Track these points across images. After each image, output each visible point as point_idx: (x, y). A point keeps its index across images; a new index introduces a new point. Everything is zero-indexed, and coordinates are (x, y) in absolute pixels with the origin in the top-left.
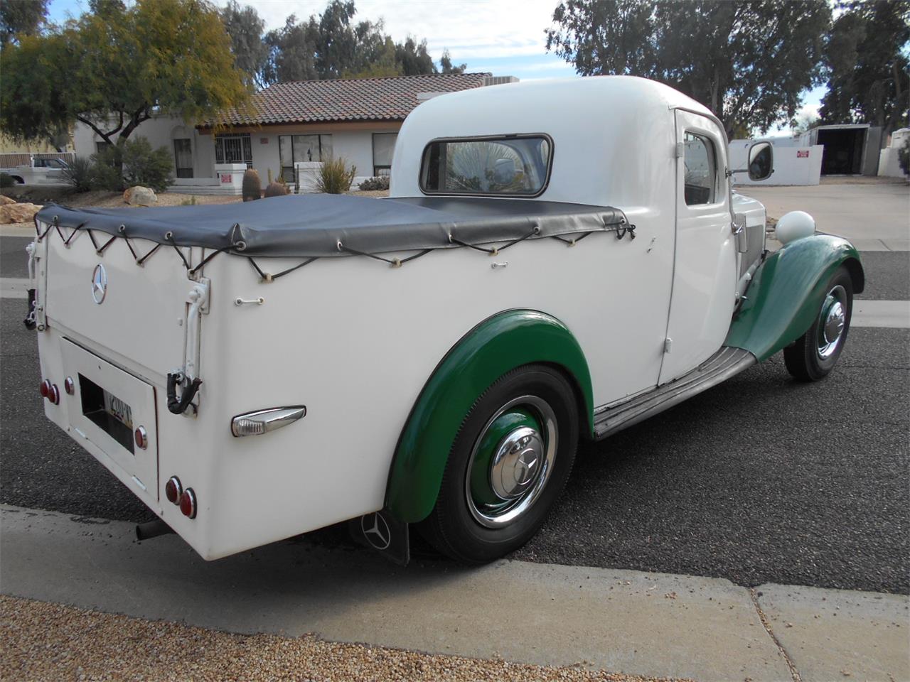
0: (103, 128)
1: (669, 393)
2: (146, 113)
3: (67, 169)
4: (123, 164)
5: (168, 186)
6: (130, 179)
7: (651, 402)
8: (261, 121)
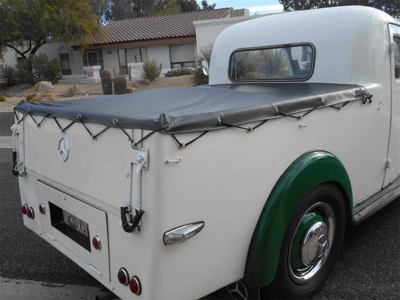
0: (21, 50)
1: (390, 192)
2: (44, 40)
3: (2, 73)
4: (33, 69)
5: (59, 80)
6: (37, 77)
7: (381, 199)
8: (107, 42)
